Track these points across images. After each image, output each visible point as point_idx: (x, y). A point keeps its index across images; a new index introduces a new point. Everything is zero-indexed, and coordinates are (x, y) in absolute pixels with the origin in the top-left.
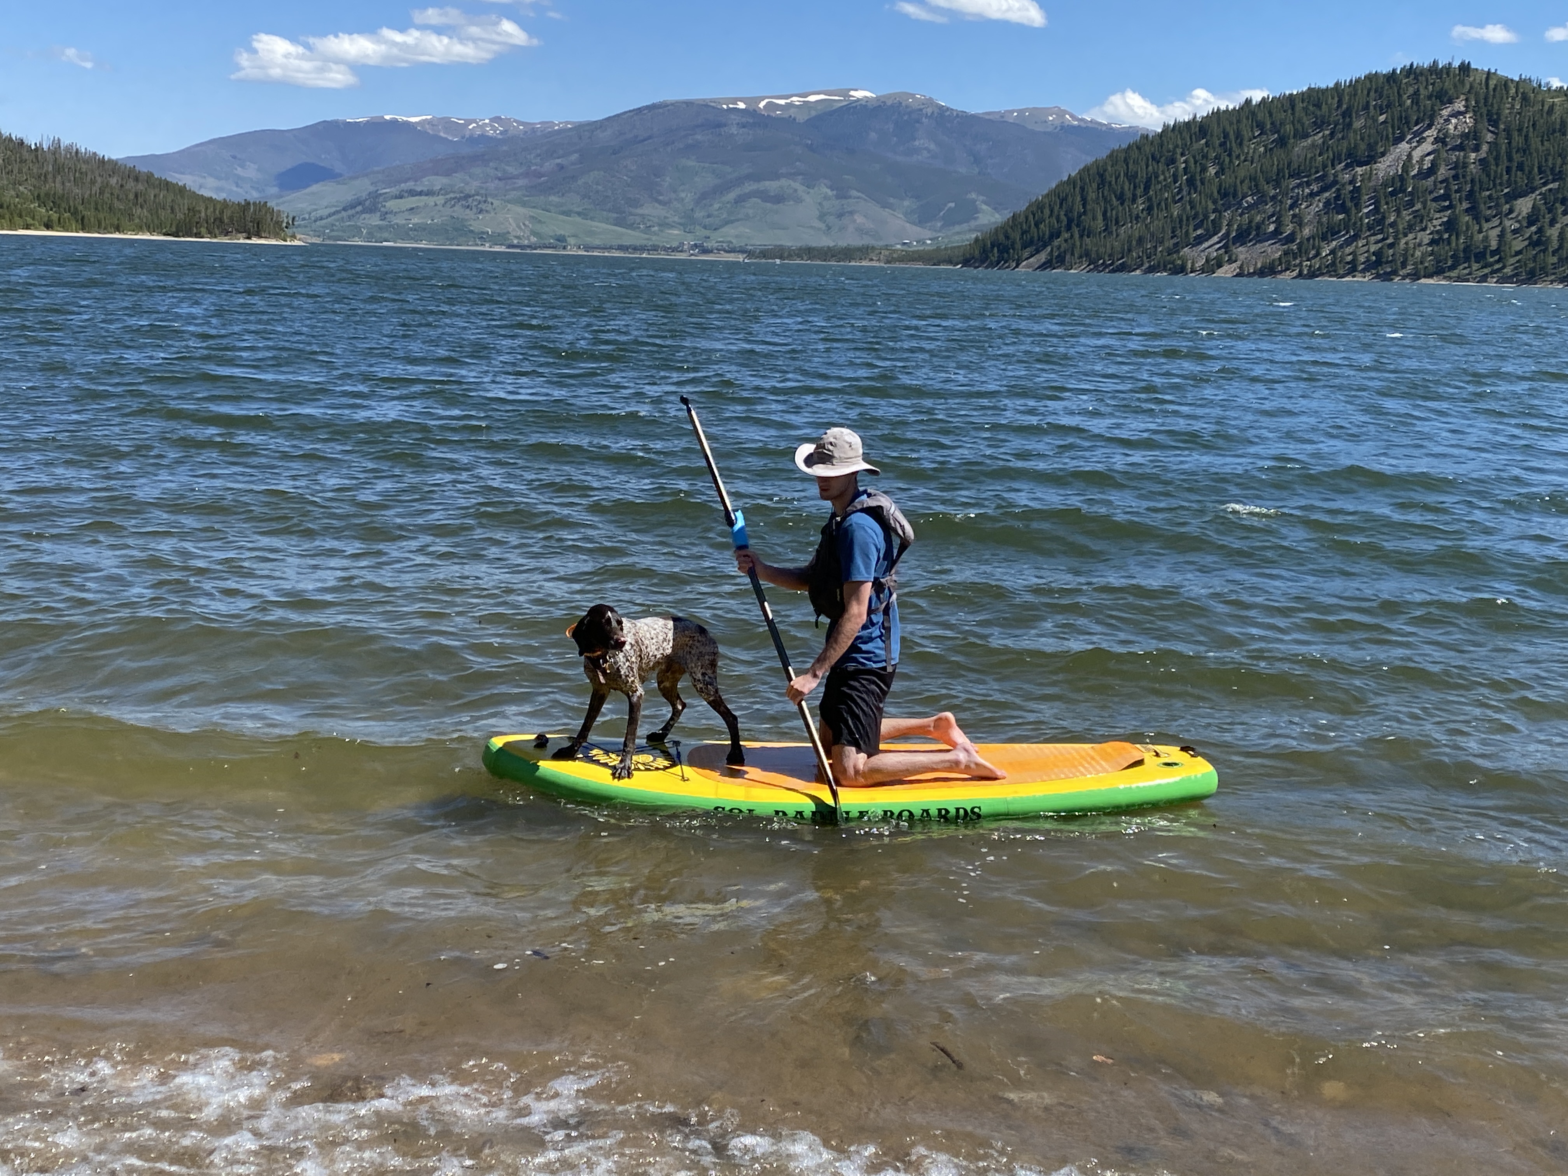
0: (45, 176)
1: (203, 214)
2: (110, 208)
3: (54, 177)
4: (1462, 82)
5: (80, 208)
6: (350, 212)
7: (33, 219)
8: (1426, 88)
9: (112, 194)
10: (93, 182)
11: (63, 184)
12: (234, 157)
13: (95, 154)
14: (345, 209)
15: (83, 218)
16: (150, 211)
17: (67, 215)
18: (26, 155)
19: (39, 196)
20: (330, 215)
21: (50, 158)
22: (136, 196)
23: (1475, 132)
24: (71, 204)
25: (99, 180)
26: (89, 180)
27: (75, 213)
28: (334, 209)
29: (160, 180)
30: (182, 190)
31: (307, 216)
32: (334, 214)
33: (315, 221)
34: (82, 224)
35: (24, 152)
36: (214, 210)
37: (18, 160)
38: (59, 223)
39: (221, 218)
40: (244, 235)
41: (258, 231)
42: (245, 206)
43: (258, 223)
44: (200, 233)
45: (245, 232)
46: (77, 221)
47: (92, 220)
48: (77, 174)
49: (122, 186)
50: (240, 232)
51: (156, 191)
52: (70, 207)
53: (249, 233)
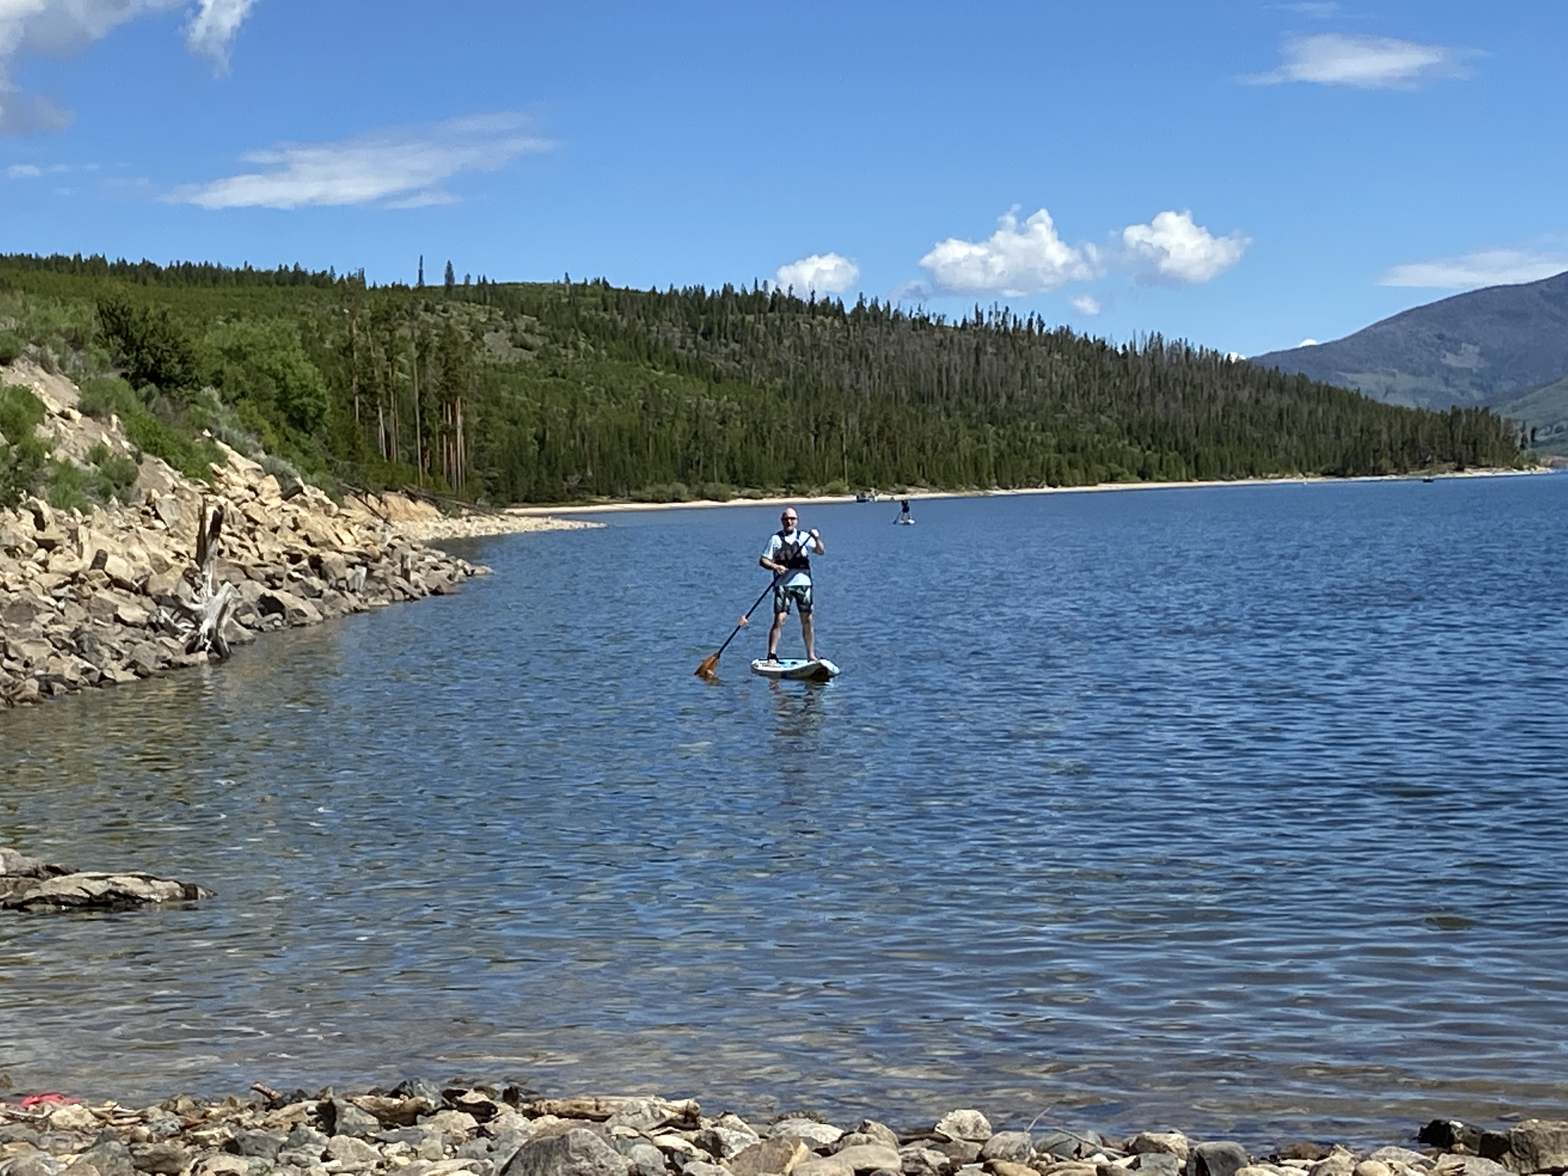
0: (1139, 396)
1: (1384, 437)
2: (1239, 439)
3: (1153, 396)
5: (1194, 441)
7: (1121, 465)
9: (1242, 416)
10: (1212, 399)
11: (1166, 405)
12: (1440, 337)
13: (1215, 353)
15: (1197, 457)
16: (1301, 437)
17: (1173, 454)
18: (1109, 365)
19: (1129, 428)
21: (1147, 367)
22: (1280, 415)
24: (1180, 435)
25: (1221, 393)
26: (1206, 396)
27: (1184, 451)
29: (1318, 386)
30: (1353, 401)
31: (1563, 424)
34: (1197, 467)
35: (1106, 361)
36: (1403, 427)
37: (1098, 374)
38: (1161, 468)
39: (1413, 440)
40: (1453, 465)
41: (1475, 456)
42: (1452, 417)
43: (1475, 444)
44: (1380, 468)
45: (1454, 460)
46: (1189, 463)
47: (1212, 459)
48: (1188, 389)
49: (1257, 401)
50: (1445, 461)
51: (1313, 404)
52: (1177, 442)
53: (1460, 462)
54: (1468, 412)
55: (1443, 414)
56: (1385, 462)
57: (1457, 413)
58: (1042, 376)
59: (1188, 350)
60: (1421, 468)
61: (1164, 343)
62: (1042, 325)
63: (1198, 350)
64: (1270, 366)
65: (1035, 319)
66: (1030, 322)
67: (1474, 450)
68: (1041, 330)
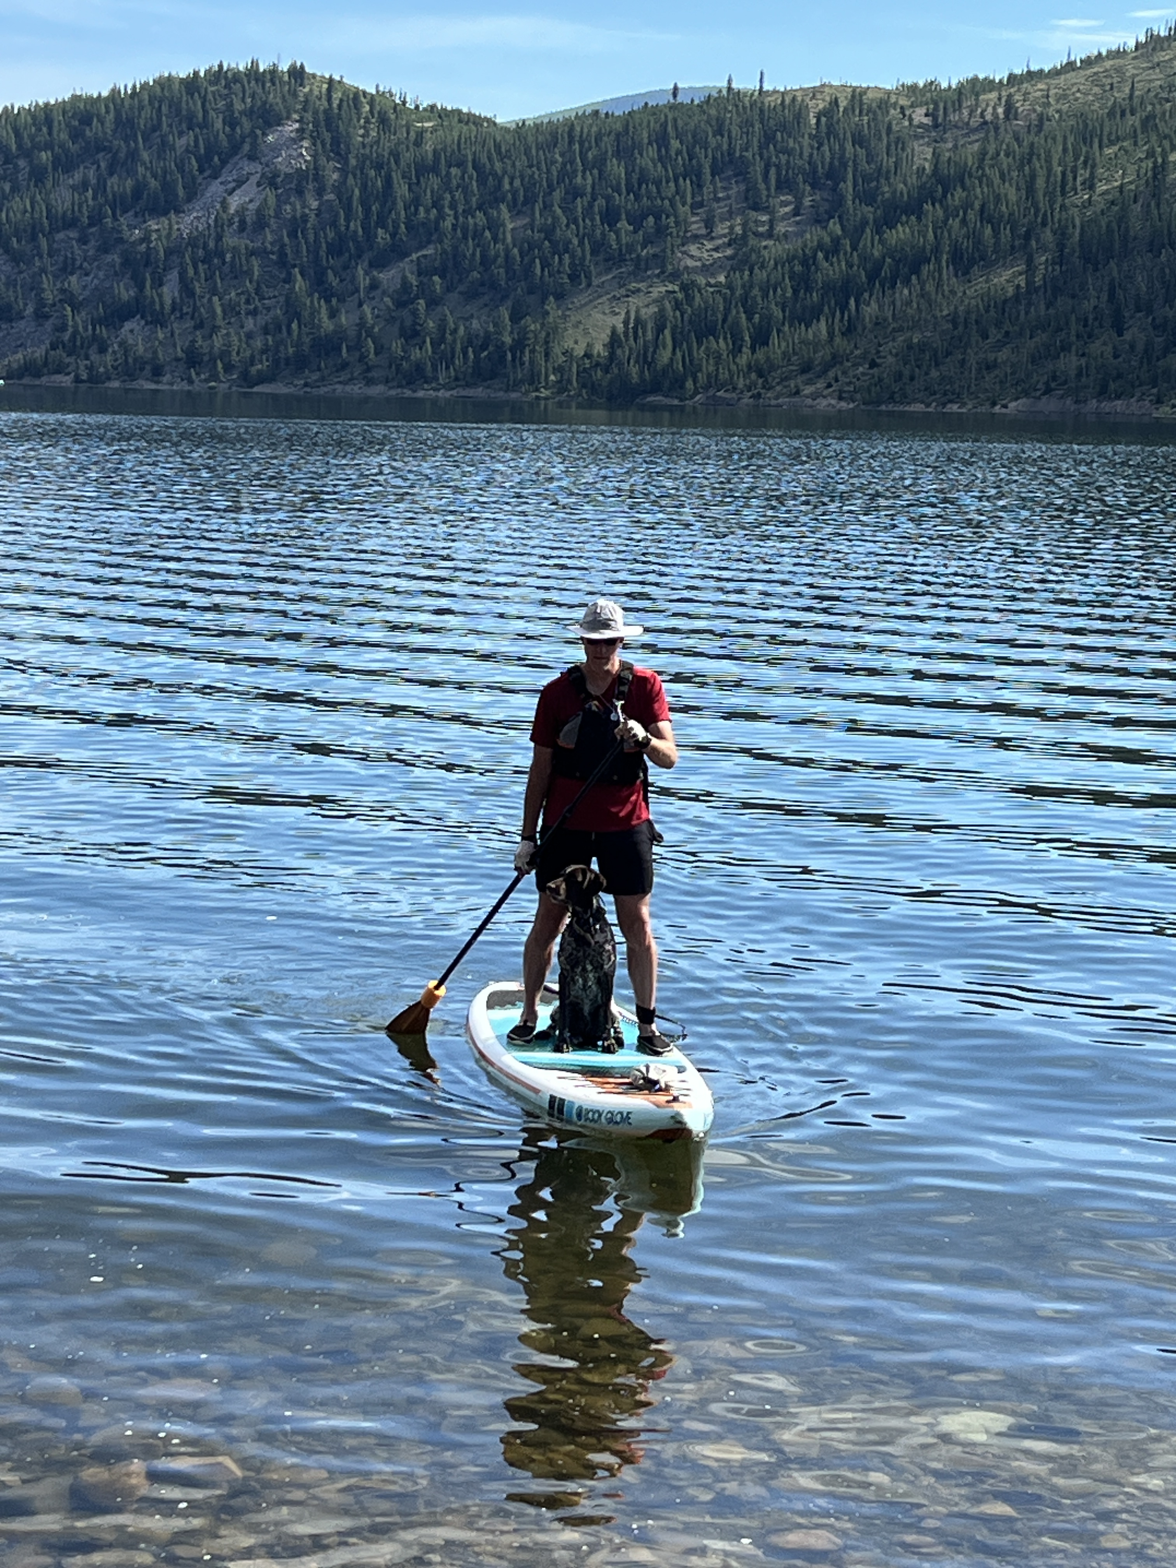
4: (295, 95)
8: (243, 100)
23: (315, 168)
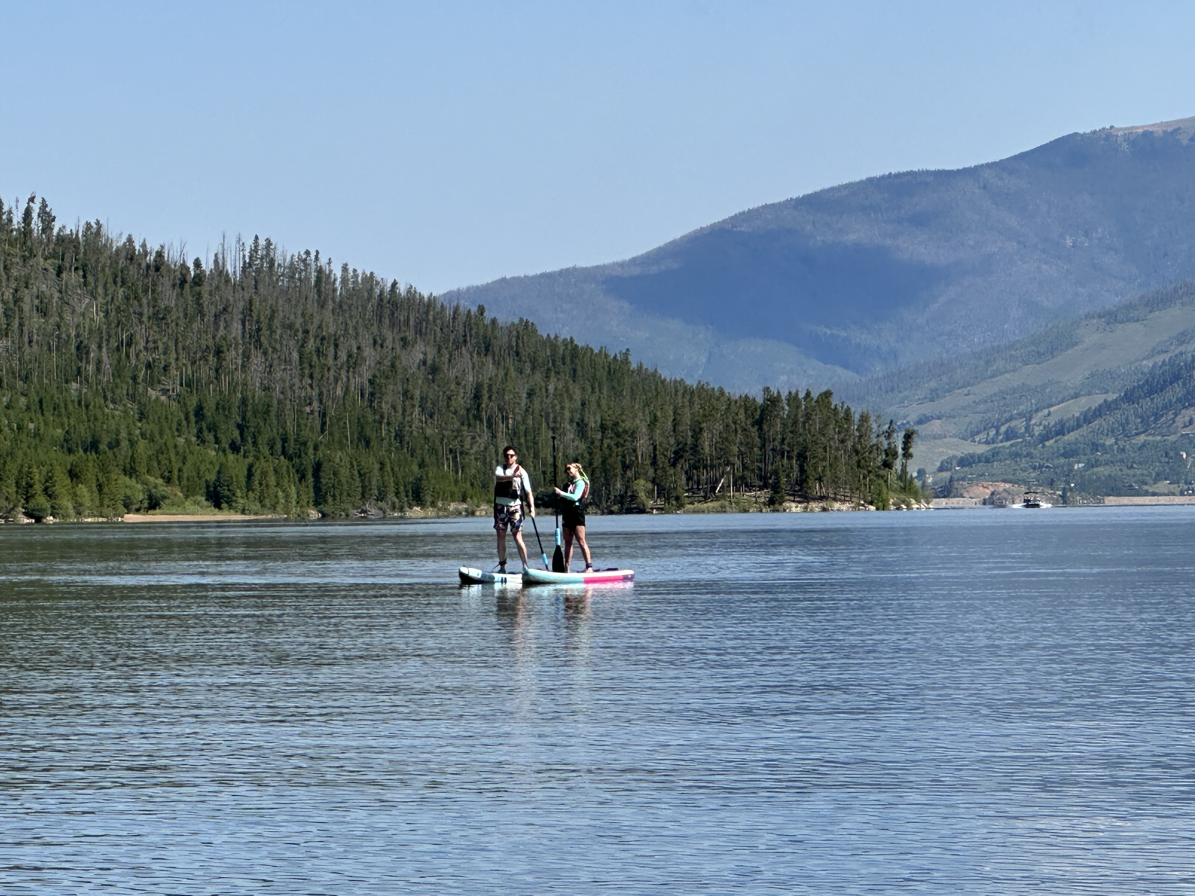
0: (219, 352)
1: (643, 440)
2: (399, 436)
3: (246, 356)
5: (314, 439)
6: (1147, 403)
9: (406, 394)
10: (353, 363)
11: (269, 372)
13: (370, 279)
14: (1130, 397)
15: (318, 467)
18: (169, 295)
19: (199, 412)
20: (1087, 418)
22: (477, 397)
24: (290, 427)
25: (368, 352)
26: (343, 356)
27: (296, 455)
28: (1098, 399)
31: (1019, 425)
32: (1099, 412)
33: (1044, 438)
34: (317, 489)
35: (165, 286)
36: (676, 423)
37: (147, 311)
38: (249, 488)
39: (695, 448)
40: (764, 495)
41: (802, 481)
42: (764, 409)
43: (802, 457)
44: (634, 497)
45: (765, 486)
46: (303, 478)
47: (344, 473)
48: (311, 345)
49: (434, 370)
50: (750, 487)
51: (538, 377)
52: (285, 440)
53: (776, 488)
54: (793, 399)
55: (746, 402)
56: (642, 486)
57: (773, 401)
58: (43, 311)
59: (320, 271)
60: (706, 498)
61: (278, 260)
62: (47, 218)
63: (338, 273)
64: (470, 306)
65: (36, 208)
66: (28, 214)
67: (802, 471)
68: (47, 228)
